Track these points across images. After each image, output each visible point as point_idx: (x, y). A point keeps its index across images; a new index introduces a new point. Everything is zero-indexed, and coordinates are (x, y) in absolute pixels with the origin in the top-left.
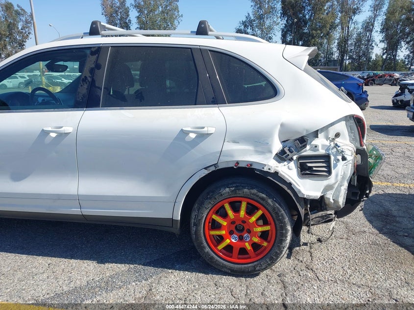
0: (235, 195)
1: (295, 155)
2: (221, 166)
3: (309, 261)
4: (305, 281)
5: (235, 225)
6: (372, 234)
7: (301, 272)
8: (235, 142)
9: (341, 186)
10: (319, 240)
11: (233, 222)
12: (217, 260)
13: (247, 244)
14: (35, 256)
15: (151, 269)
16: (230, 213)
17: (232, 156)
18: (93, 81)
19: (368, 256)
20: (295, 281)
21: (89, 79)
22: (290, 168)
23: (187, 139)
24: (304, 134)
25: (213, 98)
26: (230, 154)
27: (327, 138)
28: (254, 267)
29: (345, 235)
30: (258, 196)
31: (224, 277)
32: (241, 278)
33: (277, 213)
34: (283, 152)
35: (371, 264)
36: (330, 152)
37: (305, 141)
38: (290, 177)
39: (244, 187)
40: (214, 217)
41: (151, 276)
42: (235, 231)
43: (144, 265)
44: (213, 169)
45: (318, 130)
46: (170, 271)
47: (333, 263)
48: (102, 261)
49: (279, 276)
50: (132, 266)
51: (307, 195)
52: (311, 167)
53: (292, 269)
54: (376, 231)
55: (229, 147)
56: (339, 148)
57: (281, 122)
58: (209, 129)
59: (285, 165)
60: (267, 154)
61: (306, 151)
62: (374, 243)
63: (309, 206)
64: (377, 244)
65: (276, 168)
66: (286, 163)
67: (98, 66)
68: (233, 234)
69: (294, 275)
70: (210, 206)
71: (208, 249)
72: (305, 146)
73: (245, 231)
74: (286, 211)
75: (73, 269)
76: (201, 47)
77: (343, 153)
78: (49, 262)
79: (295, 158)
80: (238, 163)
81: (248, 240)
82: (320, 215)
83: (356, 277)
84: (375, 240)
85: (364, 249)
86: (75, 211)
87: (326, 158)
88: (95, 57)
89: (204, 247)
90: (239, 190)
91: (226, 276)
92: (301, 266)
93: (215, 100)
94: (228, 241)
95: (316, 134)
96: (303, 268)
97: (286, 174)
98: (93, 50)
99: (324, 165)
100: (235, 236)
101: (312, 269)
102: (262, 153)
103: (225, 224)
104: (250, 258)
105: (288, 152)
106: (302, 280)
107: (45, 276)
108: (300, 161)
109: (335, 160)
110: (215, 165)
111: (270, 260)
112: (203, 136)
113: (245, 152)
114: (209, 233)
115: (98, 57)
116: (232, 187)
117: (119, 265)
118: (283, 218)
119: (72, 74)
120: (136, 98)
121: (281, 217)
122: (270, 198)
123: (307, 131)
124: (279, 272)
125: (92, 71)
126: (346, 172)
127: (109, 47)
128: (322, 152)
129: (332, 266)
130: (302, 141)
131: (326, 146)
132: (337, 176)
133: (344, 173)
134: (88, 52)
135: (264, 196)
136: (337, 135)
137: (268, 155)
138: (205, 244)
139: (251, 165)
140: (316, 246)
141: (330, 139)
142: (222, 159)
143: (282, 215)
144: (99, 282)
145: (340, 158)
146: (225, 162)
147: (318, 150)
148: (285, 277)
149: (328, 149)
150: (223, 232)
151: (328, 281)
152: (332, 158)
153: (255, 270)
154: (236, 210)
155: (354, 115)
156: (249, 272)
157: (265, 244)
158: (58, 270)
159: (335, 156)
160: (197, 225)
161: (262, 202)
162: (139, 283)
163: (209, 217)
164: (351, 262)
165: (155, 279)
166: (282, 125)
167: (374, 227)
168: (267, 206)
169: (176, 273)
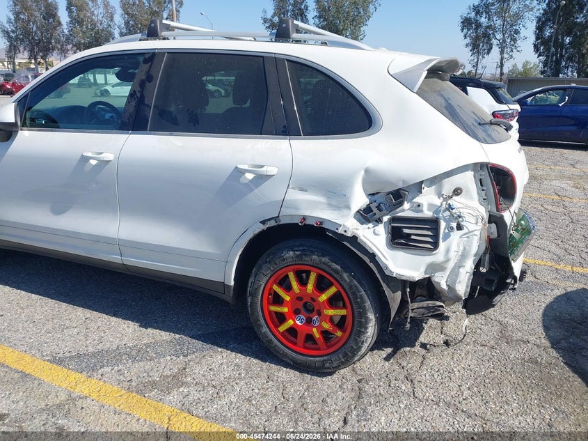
0: (301, 262)
1: (387, 214)
2: (283, 221)
3: (415, 369)
4: (394, 395)
5: (303, 302)
6: (538, 346)
7: (393, 382)
8: (302, 189)
9: (460, 267)
10: (447, 343)
11: (299, 298)
12: (276, 345)
13: (315, 330)
14: (75, 307)
15: (198, 343)
16: (295, 286)
17: (297, 208)
18: (142, 97)
19: (510, 378)
20: (378, 393)
21: (138, 95)
22: (376, 232)
23: (242, 180)
24: (400, 186)
25: (285, 127)
26: (294, 205)
27: (440, 195)
28: (323, 362)
29: (492, 342)
30: (329, 267)
31: (285, 369)
32: (306, 375)
33: (354, 294)
34: (368, 210)
35: (507, 389)
36: (441, 215)
37: (401, 197)
38: (374, 245)
39: (313, 253)
40: (275, 287)
41: (194, 352)
42: (303, 310)
43: (193, 337)
44: (272, 223)
45: (422, 182)
46: (220, 350)
47: (450, 377)
48: (145, 325)
49: (359, 381)
50: (177, 336)
51: (397, 274)
52: (409, 235)
53: (384, 375)
54: (546, 343)
55: (294, 195)
56: (454, 211)
57: (365, 167)
58: (270, 168)
59: (369, 228)
60: (343, 210)
61: (403, 210)
62: (534, 361)
63: (408, 290)
64: (537, 362)
65: (355, 231)
66: (371, 225)
67: (149, 78)
68: (299, 314)
69: (381, 384)
70: (269, 273)
71: (265, 329)
72: (401, 204)
73: (315, 312)
74: (369, 292)
75: (109, 329)
76: (277, 56)
77: (461, 219)
78: (88, 315)
79: (386, 219)
80: (304, 218)
81: (317, 324)
82: (425, 306)
83: (473, 402)
84: (537, 355)
85: (510, 366)
86: (115, 258)
87: (433, 224)
88: (147, 66)
89: (261, 326)
90: (306, 255)
91: (287, 368)
92: (400, 373)
93: (287, 131)
94: (291, 322)
95: (418, 187)
96: (402, 377)
97: (369, 240)
98: (147, 56)
99: (430, 233)
100: (302, 317)
101: (412, 381)
102: (337, 208)
103: (288, 298)
104: (319, 349)
105: (375, 210)
106: (390, 392)
107: (76, 331)
108: (392, 225)
109: (447, 227)
110: (276, 219)
111: (344, 357)
112: (261, 178)
113: (314, 205)
114: (268, 308)
115: (150, 66)
116: (297, 251)
117: (163, 333)
118: (363, 301)
119: (225, 78)
120: (190, 122)
121: (359, 300)
122: (346, 272)
123: (404, 182)
124: (362, 375)
125: (142, 84)
126: (467, 248)
127: (165, 53)
128: (427, 213)
129: (445, 381)
130: (398, 196)
131: (436, 206)
132: (448, 251)
133: (465, 248)
134: (141, 59)
135: (338, 267)
136: (457, 192)
137: (345, 211)
138: (262, 322)
139: (321, 223)
140: (436, 350)
141: (445, 197)
142: (285, 211)
143: (361, 297)
144: (130, 348)
145: (454, 225)
146: (289, 215)
147: (422, 211)
148: (368, 384)
149: (437, 211)
150: (286, 310)
151: (427, 400)
152: (443, 225)
153: (323, 367)
154: (303, 282)
155: (489, 163)
156: (315, 368)
157: (339, 334)
158: (93, 326)
159: (448, 222)
160: (254, 295)
161: (335, 275)
162: (175, 358)
163: (268, 287)
164: (478, 381)
165: (196, 357)
166: (367, 171)
167: (548, 337)
168: (342, 283)
169: (226, 353)
